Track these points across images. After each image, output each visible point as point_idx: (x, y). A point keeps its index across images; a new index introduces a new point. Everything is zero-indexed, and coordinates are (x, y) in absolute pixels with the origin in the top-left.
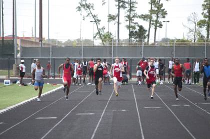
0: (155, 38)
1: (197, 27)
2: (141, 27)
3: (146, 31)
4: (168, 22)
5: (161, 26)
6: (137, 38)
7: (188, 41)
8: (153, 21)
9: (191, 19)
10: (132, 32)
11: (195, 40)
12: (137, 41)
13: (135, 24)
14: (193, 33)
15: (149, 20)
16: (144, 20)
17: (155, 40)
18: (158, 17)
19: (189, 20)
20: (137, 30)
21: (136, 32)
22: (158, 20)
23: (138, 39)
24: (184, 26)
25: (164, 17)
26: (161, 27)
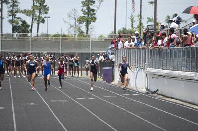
0: (37, 32)
1: (77, 23)
2: (24, 22)
3: (29, 26)
4: (49, 17)
5: (43, 21)
6: (19, 32)
7: (69, 36)
8: (36, 16)
9: (72, 15)
10: (16, 26)
11: (75, 35)
12: (20, 35)
13: (18, 18)
14: (74, 28)
15: (31, 15)
16: (27, 15)
17: (37, 35)
18: (40, 13)
19: (69, 16)
20: (20, 25)
21: (19, 26)
22: (41, 15)
23: (21, 34)
24: (65, 22)
25: (46, 13)
26: (43, 23)
